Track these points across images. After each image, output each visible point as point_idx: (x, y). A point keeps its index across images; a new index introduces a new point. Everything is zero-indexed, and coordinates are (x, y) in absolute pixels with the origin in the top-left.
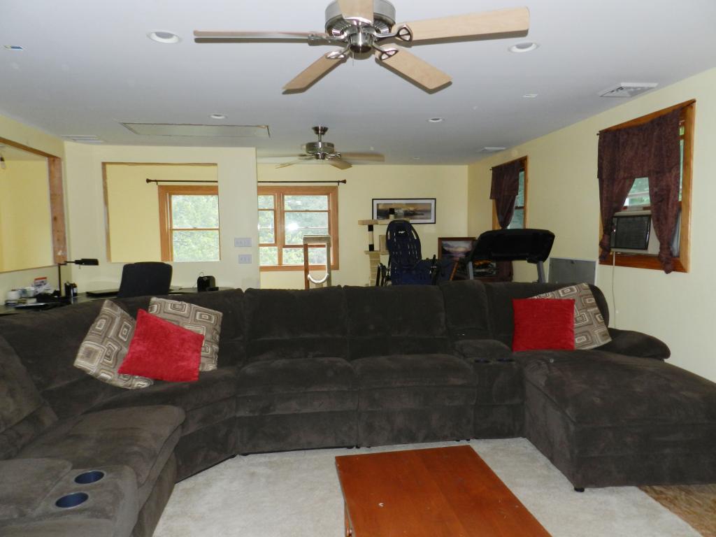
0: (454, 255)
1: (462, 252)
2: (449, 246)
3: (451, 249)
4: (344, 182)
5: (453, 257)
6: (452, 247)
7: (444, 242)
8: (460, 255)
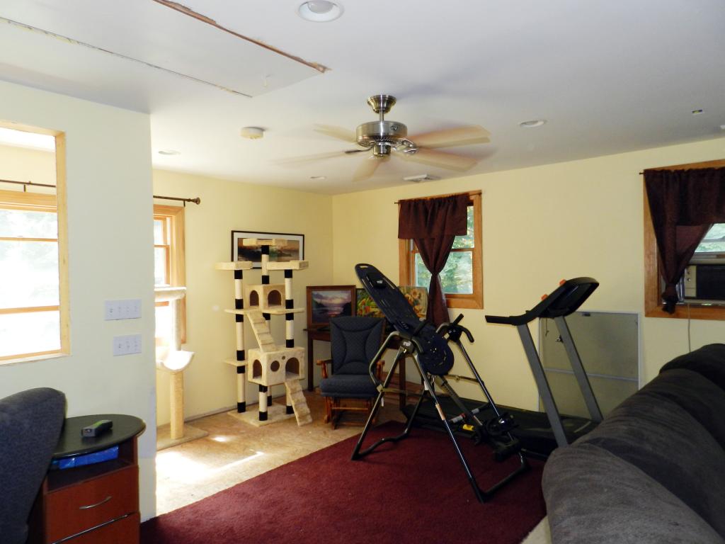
0: (329, 309)
1: (339, 305)
2: (321, 297)
3: (324, 301)
4: (197, 201)
5: (327, 311)
6: (326, 298)
7: (315, 293)
8: (336, 309)
